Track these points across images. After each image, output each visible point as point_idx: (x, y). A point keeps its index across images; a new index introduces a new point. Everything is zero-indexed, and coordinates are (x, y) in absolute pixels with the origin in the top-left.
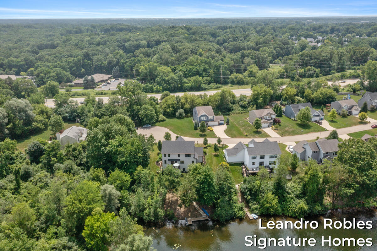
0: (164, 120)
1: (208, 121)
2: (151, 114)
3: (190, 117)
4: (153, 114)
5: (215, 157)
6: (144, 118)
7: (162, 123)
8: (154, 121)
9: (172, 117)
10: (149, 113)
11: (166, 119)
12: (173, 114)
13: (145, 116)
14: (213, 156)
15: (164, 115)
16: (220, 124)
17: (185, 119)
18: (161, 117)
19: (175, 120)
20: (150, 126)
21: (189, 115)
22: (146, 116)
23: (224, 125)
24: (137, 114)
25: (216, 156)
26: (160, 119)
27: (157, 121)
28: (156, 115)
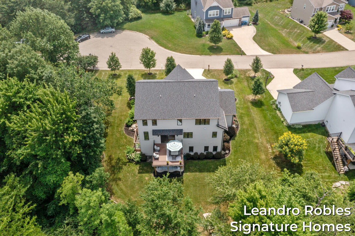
0: (139, 18)
1: (222, 18)
2: (114, 6)
3: (185, 10)
4: (117, 6)
5: (255, 109)
6: (99, 15)
7: (135, 23)
8: (121, 19)
9: (152, 10)
10: (110, 5)
11: (143, 15)
12: (155, 6)
13: (102, 10)
14: (250, 104)
15: (138, 7)
16: (242, 24)
17: (177, 14)
18: (134, 11)
19: (159, 16)
20: (113, 30)
21: (183, 6)
22: (104, 10)
23: (248, 25)
24: (86, 7)
25: (257, 104)
26: (131, 15)
27: (127, 20)
28: (124, 8)
